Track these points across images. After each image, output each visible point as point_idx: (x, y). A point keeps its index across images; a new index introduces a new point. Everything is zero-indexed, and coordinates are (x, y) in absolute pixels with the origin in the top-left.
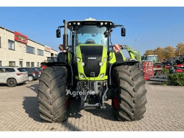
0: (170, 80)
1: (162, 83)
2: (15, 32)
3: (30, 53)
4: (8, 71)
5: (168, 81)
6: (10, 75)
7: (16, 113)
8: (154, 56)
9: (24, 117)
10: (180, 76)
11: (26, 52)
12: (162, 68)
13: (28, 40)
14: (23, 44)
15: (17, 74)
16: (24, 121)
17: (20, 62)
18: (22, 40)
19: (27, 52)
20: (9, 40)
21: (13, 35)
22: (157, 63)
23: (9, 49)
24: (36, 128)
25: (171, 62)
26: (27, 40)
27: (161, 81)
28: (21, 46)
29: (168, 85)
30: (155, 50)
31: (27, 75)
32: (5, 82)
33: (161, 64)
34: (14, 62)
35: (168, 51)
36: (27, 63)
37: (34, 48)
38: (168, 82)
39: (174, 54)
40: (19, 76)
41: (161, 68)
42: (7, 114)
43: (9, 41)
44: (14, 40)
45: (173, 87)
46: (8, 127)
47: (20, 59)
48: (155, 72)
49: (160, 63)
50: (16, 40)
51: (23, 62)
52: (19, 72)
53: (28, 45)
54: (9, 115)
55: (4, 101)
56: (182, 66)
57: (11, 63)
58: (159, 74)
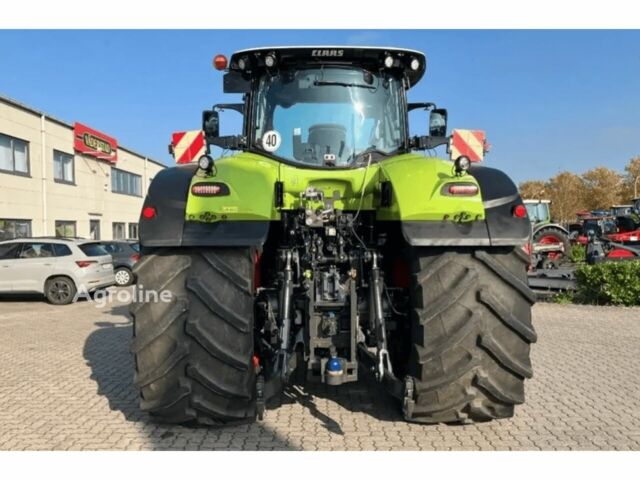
0: (583, 287)
1: (554, 296)
2: (77, 124)
3: (124, 192)
4: (50, 253)
5: (577, 288)
6: (57, 267)
7: (62, 385)
8: (537, 205)
9: (85, 398)
10: (614, 272)
11: (113, 192)
12: (564, 246)
13: (119, 151)
14: (101, 164)
15: (78, 263)
16: (83, 411)
17: (92, 221)
18: (99, 149)
19: (116, 189)
20: (55, 151)
21: (70, 135)
22: (547, 228)
23: (56, 181)
24: (119, 431)
25: (599, 223)
26: (115, 151)
27: (553, 289)
28: (94, 172)
29: (576, 301)
30: (551, 180)
31: (110, 267)
32: (40, 288)
33: (563, 231)
34: (73, 223)
35: (595, 184)
36: (115, 224)
37: (140, 176)
38: (575, 291)
39: (618, 195)
40: (84, 269)
41: (561, 244)
42: (35, 388)
43: (57, 154)
44: (72, 152)
45: (589, 310)
46: (33, 426)
47: (91, 214)
48: (540, 258)
49: (558, 228)
50: (78, 152)
51: (101, 223)
52: (83, 257)
53: (118, 166)
54: (40, 392)
55: (31, 349)
56: (633, 239)
57: (62, 226)
58: (553, 266)
